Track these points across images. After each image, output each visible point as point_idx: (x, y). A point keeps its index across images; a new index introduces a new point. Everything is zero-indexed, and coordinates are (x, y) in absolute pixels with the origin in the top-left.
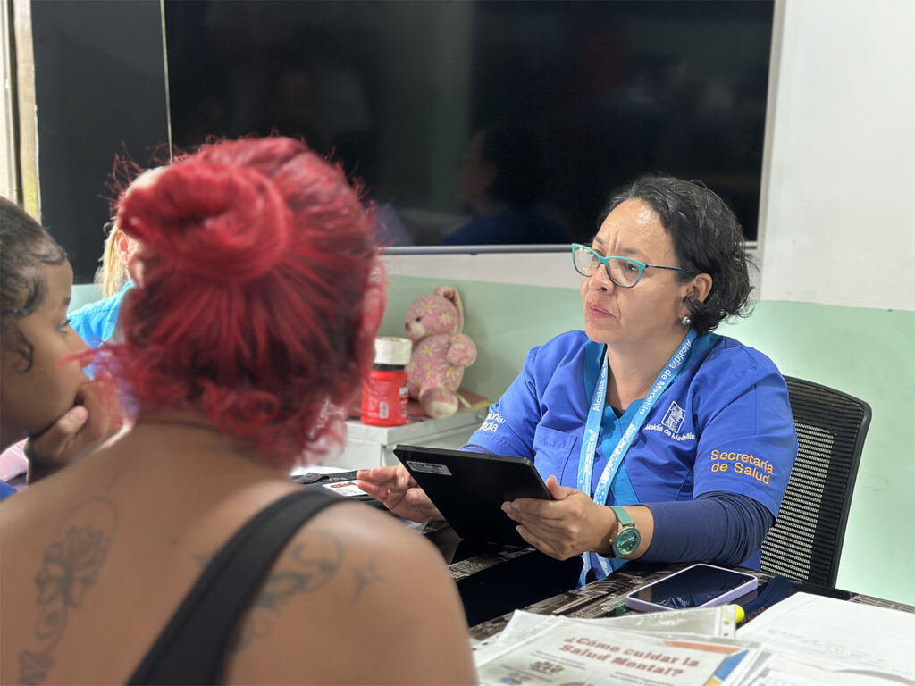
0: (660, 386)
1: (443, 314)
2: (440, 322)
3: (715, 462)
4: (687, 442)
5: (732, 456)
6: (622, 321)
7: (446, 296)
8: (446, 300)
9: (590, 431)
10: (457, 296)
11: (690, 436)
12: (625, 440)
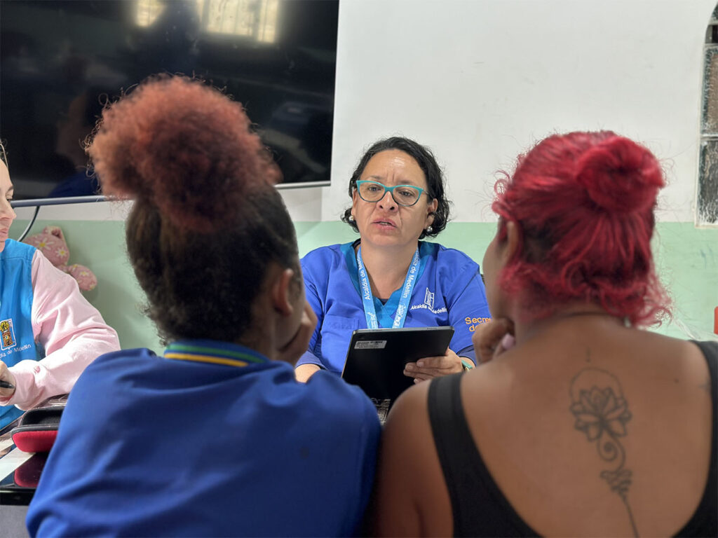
0: (411, 279)
1: (59, 249)
2: (58, 256)
3: (471, 325)
4: (442, 314)
5: (479, 320)
6: (403, 230)
7: (54, 233)
8: (55, 238)
9: (369, 313)
10: (62, 233)
11: (444, 310)
12: (399, 316)
